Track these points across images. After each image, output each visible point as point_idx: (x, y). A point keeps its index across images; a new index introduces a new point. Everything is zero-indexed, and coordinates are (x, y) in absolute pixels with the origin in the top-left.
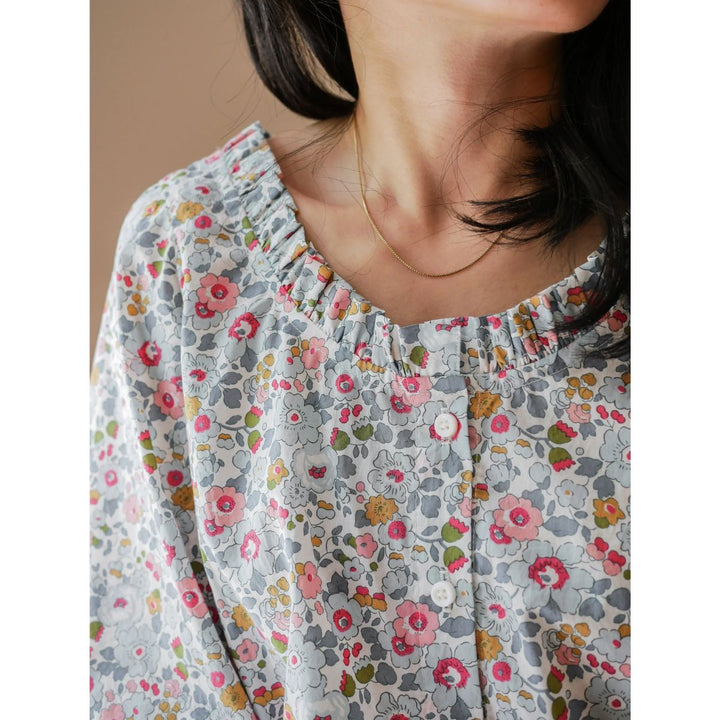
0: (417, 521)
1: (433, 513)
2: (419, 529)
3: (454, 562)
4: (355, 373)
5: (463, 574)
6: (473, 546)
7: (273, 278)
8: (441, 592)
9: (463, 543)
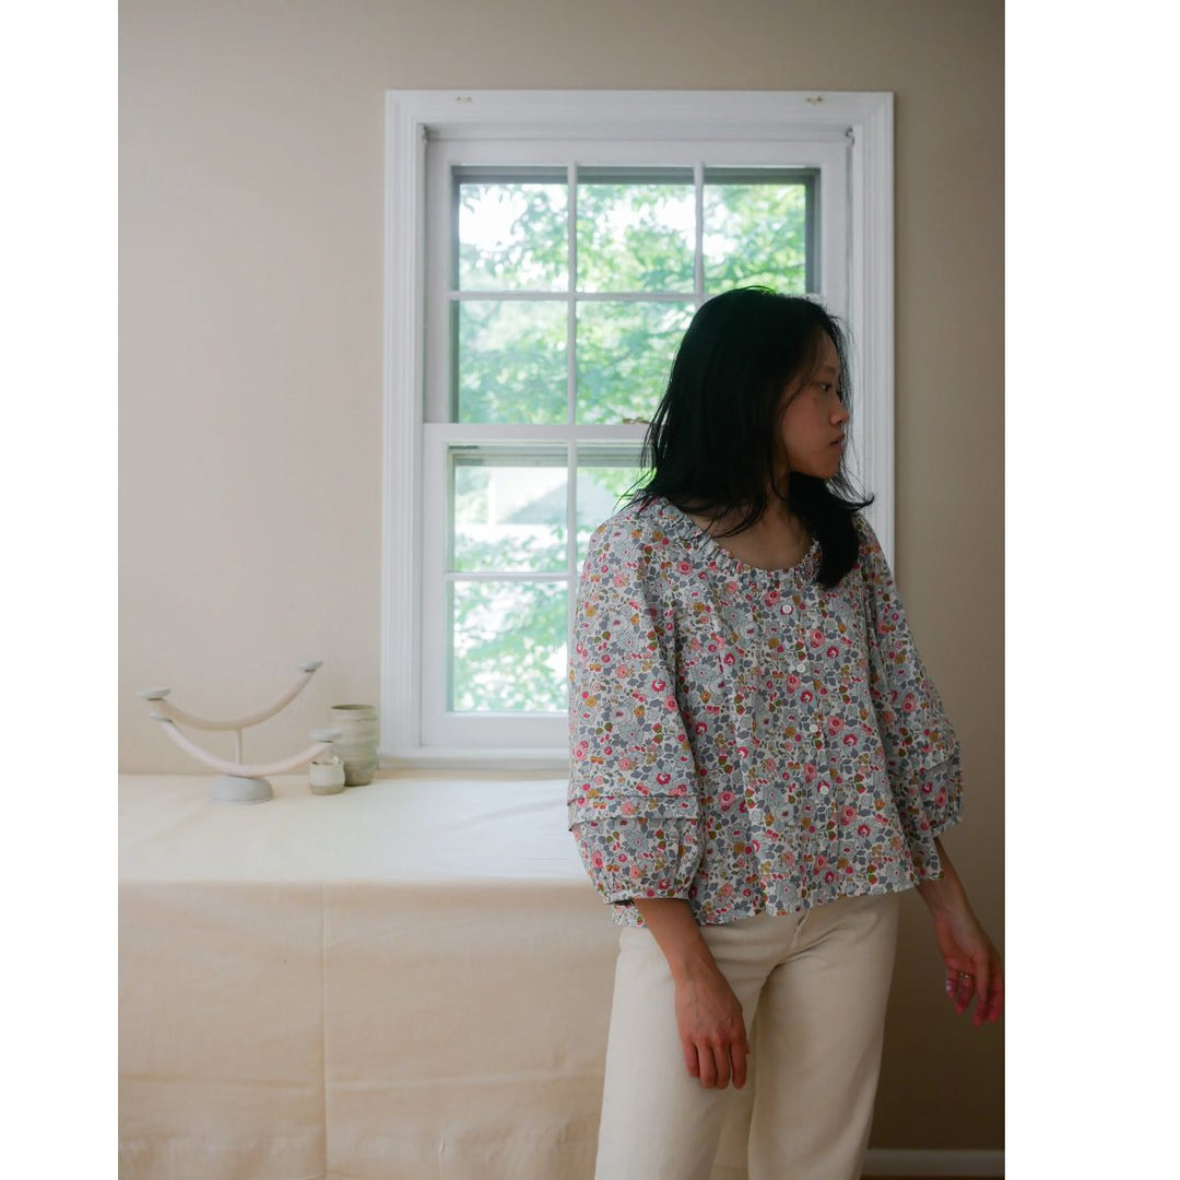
0: (786, 644)
1: (791, 641)
2: (788, 647)
3: (802, 656)
4: (751, 594)
5: (806, 660)
6: (807, 650)
7: (705, 560)
8: (801, 667)
9: (804, 650)
